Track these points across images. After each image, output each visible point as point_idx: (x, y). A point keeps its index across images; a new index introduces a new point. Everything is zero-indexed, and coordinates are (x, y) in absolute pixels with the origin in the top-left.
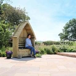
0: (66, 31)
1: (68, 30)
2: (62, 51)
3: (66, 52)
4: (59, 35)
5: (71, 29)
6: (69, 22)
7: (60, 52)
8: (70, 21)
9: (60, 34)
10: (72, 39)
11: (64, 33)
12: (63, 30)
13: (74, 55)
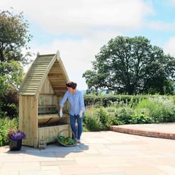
0: (100, 65)
1: (106, 63)
2: (121, 122)
3: (129, 123)
4: (84, 76)
5: (114, 61)
6: (107, 45)
7: (117, 125)
8: (111, 41)
9: (86, 74)
10: (116, 86)
11: (97, 71)
12: (94, 63)
13: (159, 133)
